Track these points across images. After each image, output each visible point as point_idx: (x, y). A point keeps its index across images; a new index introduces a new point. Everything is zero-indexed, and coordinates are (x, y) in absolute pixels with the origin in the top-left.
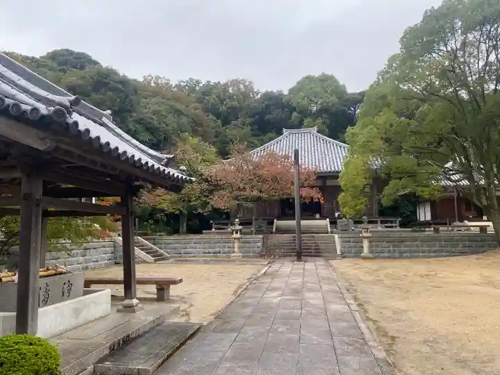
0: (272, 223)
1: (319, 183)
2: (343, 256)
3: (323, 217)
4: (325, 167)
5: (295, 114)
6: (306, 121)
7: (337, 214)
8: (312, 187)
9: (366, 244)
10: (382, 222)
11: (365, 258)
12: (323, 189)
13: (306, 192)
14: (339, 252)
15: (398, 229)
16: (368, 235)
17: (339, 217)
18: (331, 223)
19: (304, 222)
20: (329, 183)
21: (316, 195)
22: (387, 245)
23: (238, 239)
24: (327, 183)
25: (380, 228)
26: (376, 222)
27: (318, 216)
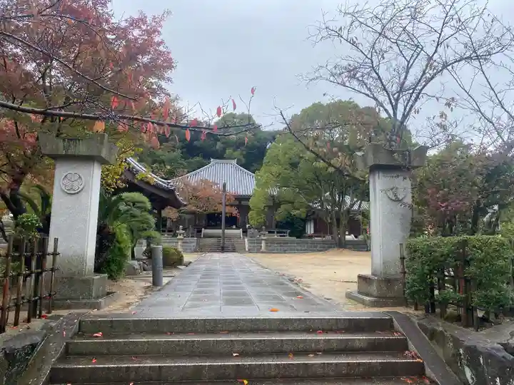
0: (201, 231)
1: (237, 203)
2: (250, 251)
3: (238, 228)
4: (242, 191)
5: (219, 144)
6: (228, 151)
7: (247, 226)
8: (232, 206)
9: (263, 244)
10: (278, 233)
11: (262, 252)
12: (239, 207)
13: (228, 209)
14: (247, 250)
15: (288, 237)
16: (265, 238)
17: (250, 228)
18: (243, 232)
19: (227, 231)
20: (243, 203)
21: (235, 212)
22: (276, 245)
23: (182, 239)
24: (241, 203)
25: (276, 236)
26: (273, 232)
27: (234, 227)
